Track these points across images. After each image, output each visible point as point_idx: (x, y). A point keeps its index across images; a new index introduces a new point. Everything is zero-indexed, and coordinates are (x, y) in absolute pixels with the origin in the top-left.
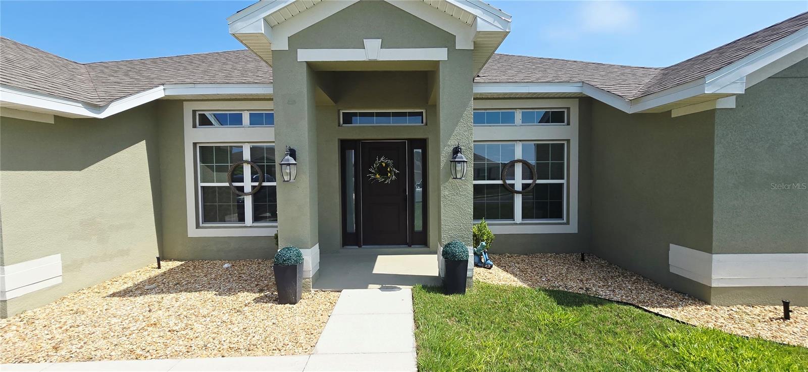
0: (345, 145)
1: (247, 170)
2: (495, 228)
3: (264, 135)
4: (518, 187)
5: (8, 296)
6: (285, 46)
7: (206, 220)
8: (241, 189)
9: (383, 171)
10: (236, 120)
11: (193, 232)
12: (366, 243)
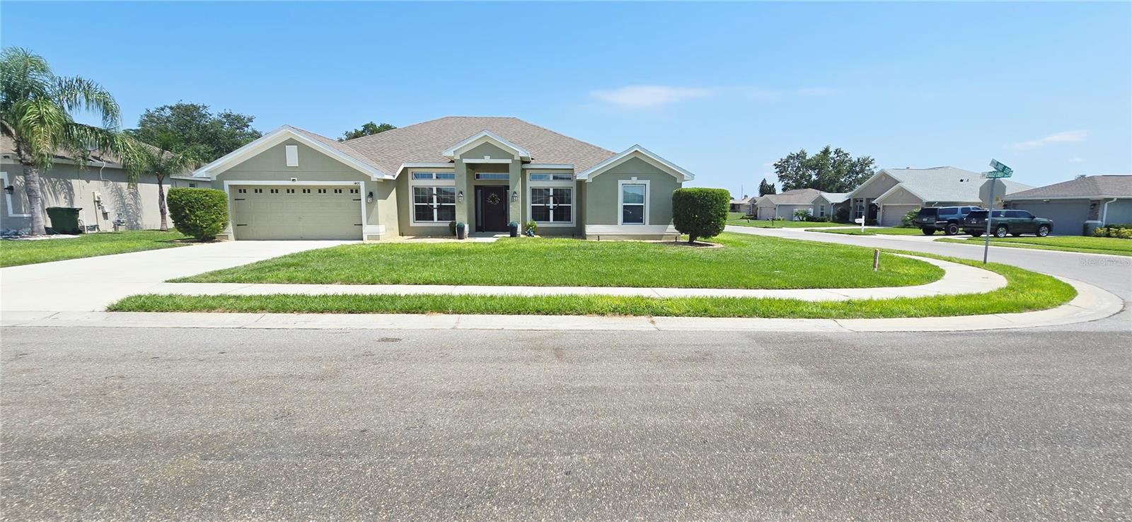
0: (477, 188)
1: (435, 198)
2: (541, 225)
3: (443, 183)
4: (551, 207)
5: (380, 234)
6: (459, 158)
7: (416, 220)
8: (432, 206)
9: (493, 199)
10: (430, 176)
11: (412, 224)
12: (486, 231)
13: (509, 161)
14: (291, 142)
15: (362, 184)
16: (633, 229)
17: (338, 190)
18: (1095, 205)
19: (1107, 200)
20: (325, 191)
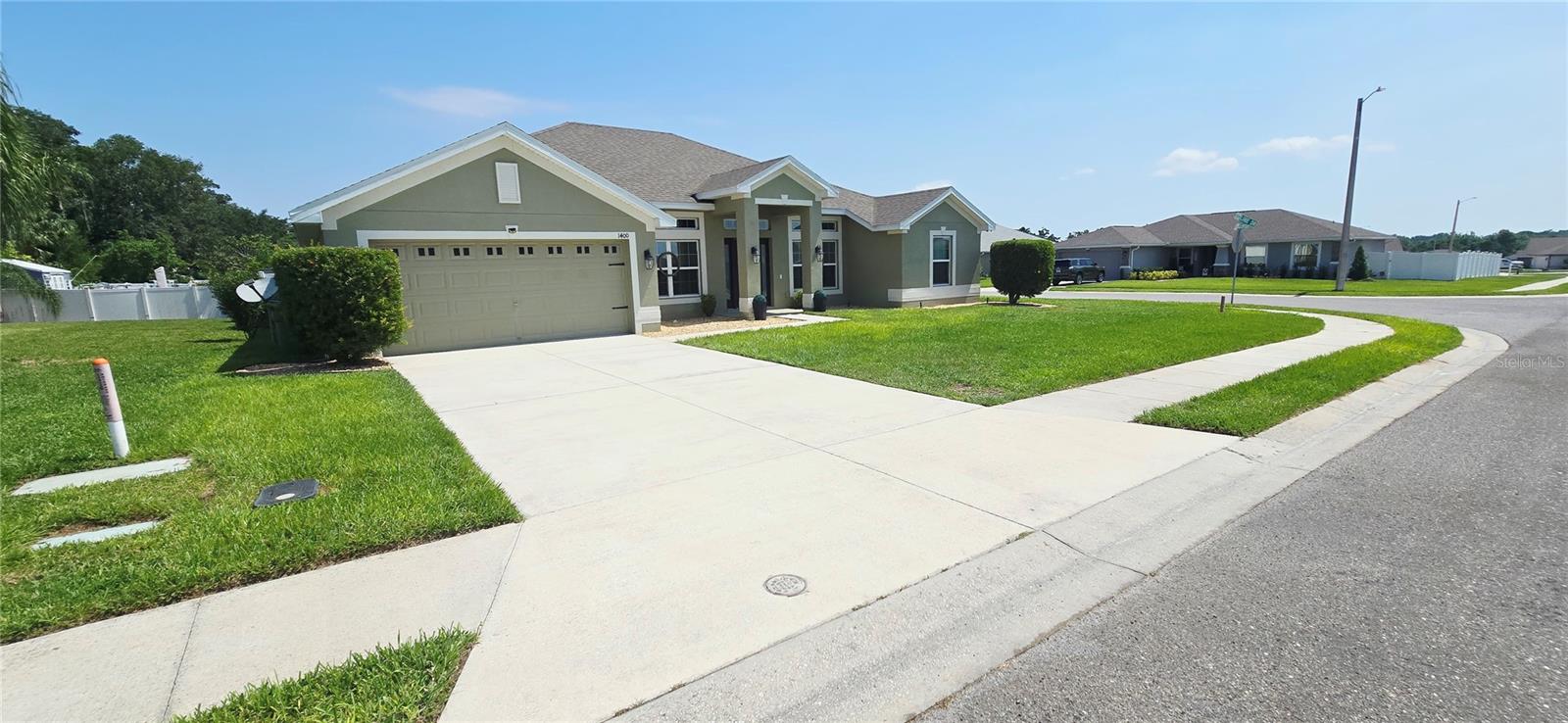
6: (750, 196)
8: (666, 271)
13: (809, 203)
14: (505, 156)
15: (632, 237)
16: (943, 291)
17: (583, 248)
18: (1126, 251)
19: (1133, 247)
20: (559, 250)
